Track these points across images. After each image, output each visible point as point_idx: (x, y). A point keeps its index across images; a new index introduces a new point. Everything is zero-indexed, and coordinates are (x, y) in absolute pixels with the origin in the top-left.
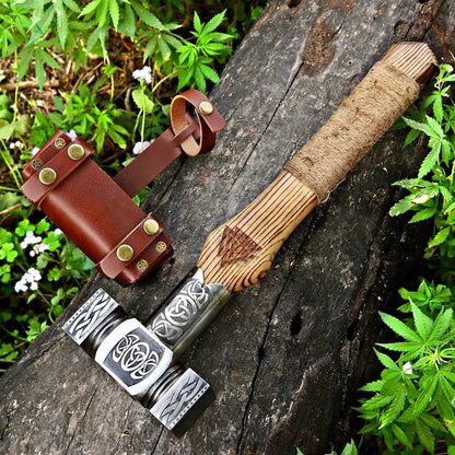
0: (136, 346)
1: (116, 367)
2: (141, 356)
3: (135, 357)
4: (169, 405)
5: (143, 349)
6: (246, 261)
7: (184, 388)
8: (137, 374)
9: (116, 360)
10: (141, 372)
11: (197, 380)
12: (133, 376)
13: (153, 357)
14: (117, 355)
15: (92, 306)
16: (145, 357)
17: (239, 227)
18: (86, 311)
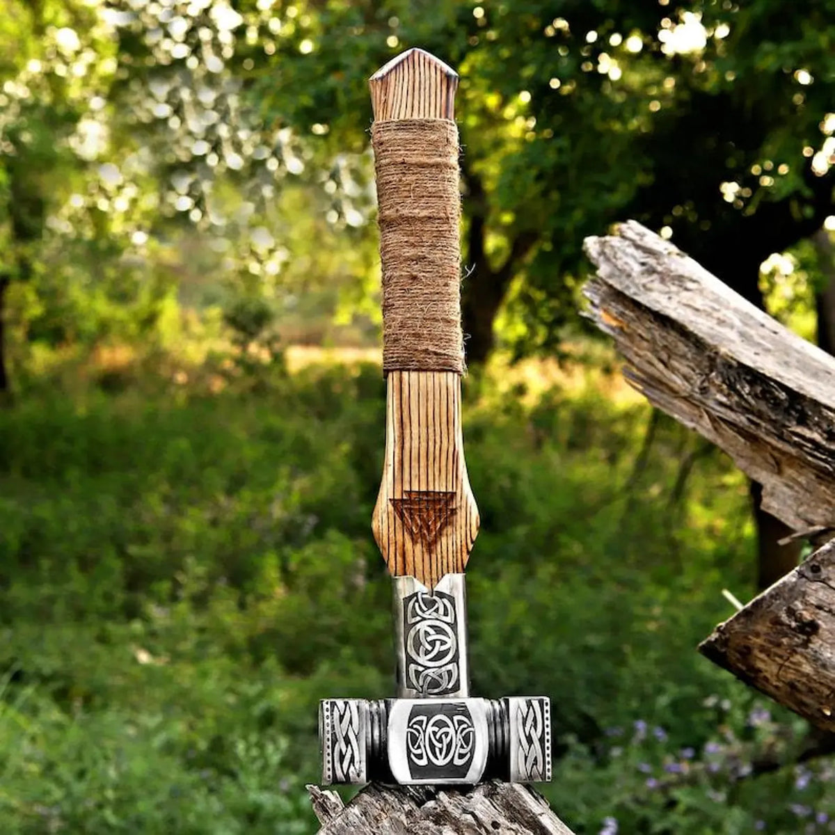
0: (430, 729)
1: (431, 770)
2: (447, 734)
3: (440, 741)
4: (526, 758)
5: (440, 724)
6: (451, 523)
7: (524, 724)
8: (461, 756)
9: (423, 762)
10: (463, 751)
11: (529, 704)
12: (458, 762)
13: (460, 723)
14: (420, 757)
15: (337, 730)
16: (451, 731)
17: (407, 488)
18: (334, 741)
